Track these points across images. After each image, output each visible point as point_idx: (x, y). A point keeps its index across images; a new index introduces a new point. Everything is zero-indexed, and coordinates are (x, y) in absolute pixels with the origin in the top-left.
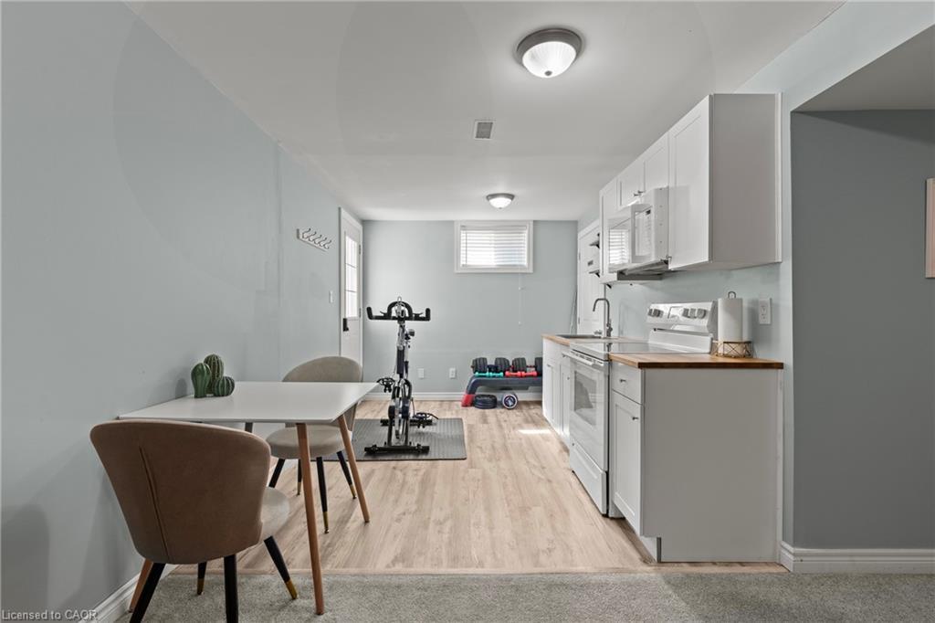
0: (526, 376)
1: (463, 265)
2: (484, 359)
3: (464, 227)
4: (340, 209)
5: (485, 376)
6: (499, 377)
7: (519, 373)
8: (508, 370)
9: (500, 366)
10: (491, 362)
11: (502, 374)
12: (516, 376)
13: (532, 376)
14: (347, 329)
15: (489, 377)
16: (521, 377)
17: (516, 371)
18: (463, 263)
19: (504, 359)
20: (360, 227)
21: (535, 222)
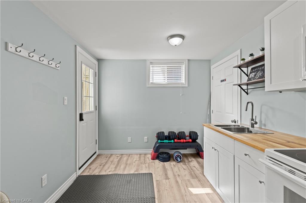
0: (186, 142)
1: (152, 83)
2: (163, 133)
3: (151, 63)
4: (75, 46)
5: (164, 143)
6: (171, 143)
7: (182, 140)
8: (176, 139)
9: (171, 136)
10: (166, 134)
11: (172, 141)
12: (180, 142)
13: (189, 142)
14: (83, 120)
15: (166, 143)
16: (183, 143)
17: (180, 139)
18: (151, 81)
19: (174, 132)
20: (96, 63)
21: (188, 60)
